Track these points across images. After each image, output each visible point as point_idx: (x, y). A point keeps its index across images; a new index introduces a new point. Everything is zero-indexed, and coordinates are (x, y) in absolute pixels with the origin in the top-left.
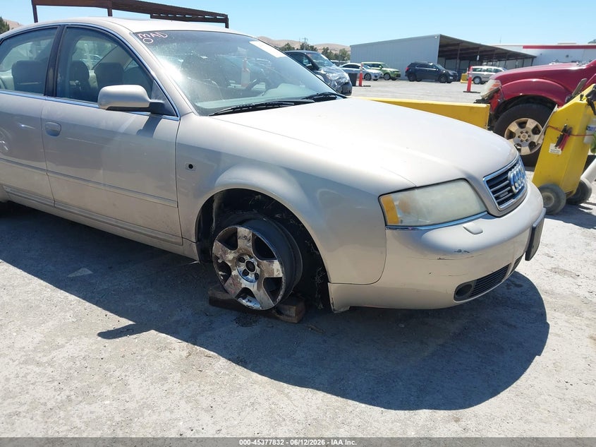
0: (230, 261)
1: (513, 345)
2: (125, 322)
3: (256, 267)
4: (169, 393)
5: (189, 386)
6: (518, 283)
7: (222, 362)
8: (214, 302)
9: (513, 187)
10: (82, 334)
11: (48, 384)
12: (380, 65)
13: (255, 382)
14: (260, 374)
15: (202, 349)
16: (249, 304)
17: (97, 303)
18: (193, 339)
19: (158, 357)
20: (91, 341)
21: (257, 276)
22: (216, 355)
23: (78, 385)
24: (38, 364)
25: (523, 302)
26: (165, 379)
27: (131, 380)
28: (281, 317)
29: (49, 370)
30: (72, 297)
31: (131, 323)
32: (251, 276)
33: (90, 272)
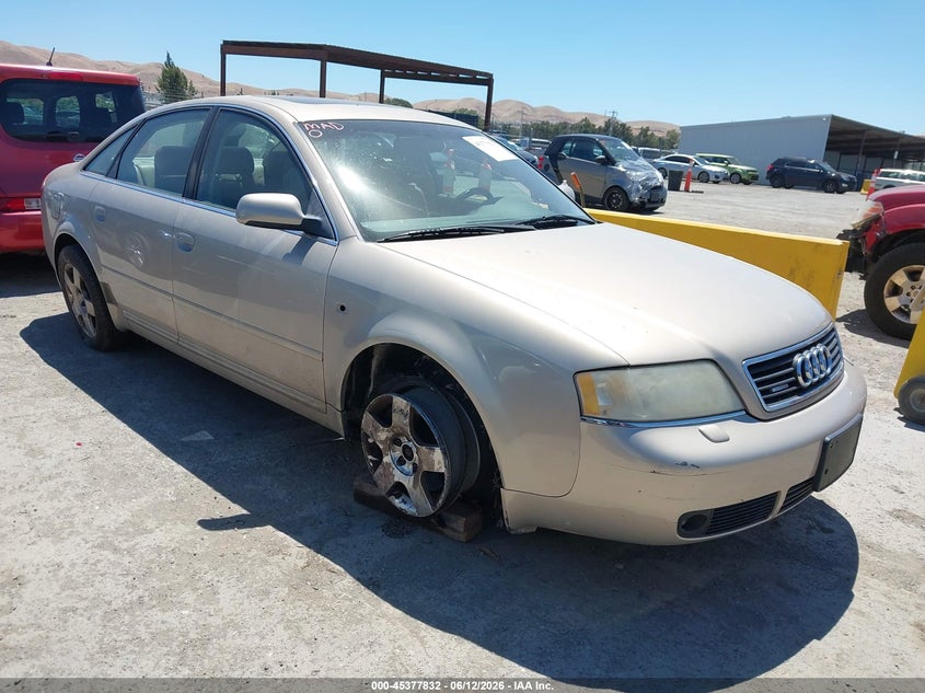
0: (381, 442)
1: (782, 618)
2: (238, 510)
3: (415, 455)
4: (266, 611)
5: (295, 608)
6: (827, 526)
7: (348, 581)
8: (361, 498)
9: (800, 379)
10: (178, 518)
11: (120, 577)
12: (726, 159)
13: (384, 616)
14: (394, 605)
15: (326, 559)
16: (403, 506)
17: (208, 481)
18: (317, 545)
19: (266, 562)
20: (188, 530)
21: (415, 468)
22: (343, 570)
23: (157, 584)
24: (116, 550)
25: (825, 557)
26: (267, 593)
27: (223, 587)
28: (445, 531)
29: (127, 559)
30: (180, 469)
31: (245, 512)
32: (408, 467)
33: (211, 437)
